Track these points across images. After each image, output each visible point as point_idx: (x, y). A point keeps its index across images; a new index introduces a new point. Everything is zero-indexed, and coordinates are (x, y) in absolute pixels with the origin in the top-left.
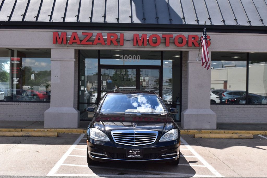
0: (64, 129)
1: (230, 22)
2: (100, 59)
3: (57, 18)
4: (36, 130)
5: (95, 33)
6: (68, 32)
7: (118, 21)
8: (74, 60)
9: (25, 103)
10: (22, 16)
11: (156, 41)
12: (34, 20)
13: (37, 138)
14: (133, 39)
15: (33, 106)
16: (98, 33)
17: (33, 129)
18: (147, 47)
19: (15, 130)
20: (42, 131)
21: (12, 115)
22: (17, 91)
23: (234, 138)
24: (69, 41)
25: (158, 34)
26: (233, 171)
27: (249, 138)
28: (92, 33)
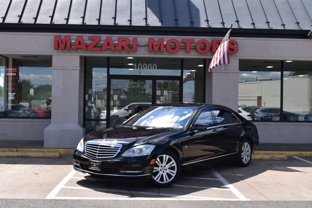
0: (67, 148)
1: (261, 25)
2: (110, 69)
3: (59, 19)
4: (34, 150)
5: (104, 37)
6: (72, 36)
7: (131, 23)
8: (79, 68)
9: (22, 120)
10: (19, 17)
11: (174, 47)
12: (32, 21)
13: (35, 159)
14: (147, 44)
15: (31, 123)
16: (107, 38)
17: (30, 148)
18: (164, 53)
19: (10, 150)
20: (41, 151)
21: (6, 133)
22: (12, 107)
23: (265, 159)
24: (73, 47)
25: (178, 39)
26: (260, 195)
27: (282, 160)
28: (100, 37)
